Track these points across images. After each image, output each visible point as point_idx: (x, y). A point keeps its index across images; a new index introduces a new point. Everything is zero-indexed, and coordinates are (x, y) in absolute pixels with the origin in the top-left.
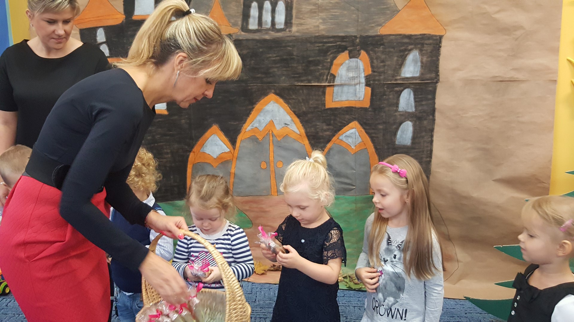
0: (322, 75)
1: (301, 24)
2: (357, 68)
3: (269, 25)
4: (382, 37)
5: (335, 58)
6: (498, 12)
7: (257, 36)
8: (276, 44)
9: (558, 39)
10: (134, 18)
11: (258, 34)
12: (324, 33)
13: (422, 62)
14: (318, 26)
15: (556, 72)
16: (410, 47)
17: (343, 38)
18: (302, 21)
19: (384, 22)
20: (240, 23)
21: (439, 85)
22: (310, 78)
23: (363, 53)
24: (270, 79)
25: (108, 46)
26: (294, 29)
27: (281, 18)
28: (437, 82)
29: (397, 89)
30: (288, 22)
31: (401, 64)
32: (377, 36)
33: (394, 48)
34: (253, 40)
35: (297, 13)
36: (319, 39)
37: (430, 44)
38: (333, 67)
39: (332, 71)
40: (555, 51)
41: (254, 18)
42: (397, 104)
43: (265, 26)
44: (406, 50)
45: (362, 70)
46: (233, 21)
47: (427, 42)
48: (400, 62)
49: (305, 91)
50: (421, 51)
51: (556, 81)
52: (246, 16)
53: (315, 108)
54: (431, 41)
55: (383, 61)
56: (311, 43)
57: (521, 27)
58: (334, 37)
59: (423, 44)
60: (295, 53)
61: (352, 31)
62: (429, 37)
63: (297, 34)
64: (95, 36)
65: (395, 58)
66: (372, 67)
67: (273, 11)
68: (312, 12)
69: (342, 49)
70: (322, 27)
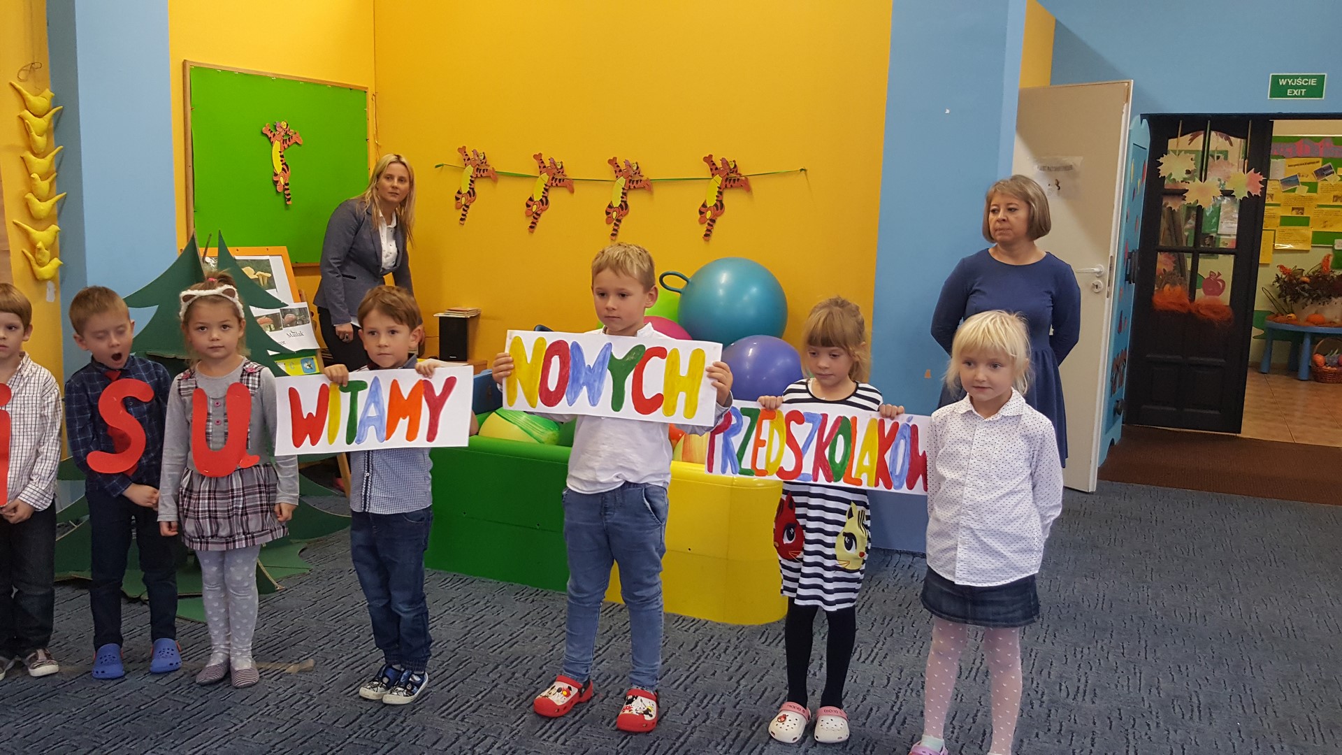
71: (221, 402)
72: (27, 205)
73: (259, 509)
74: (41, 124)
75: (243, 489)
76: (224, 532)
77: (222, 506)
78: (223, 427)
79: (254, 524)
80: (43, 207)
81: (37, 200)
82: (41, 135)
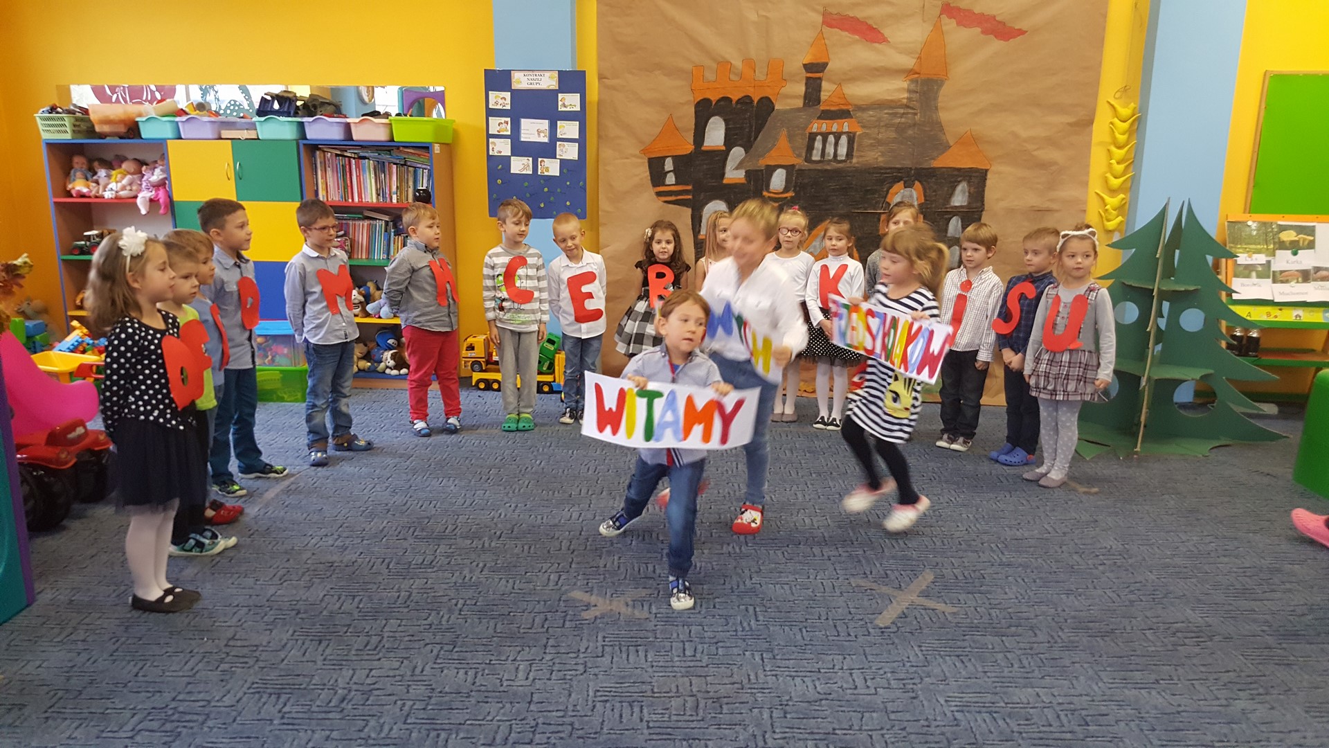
0: (876, 203)
1: (861, 156)
2: (911, 196)
3: (831, 157)
4: (934, 169)
5: (891, 187)
6: (1038, 149)
7: (819, 167)
8: (837, 173)
9: (1087, 173)
10: (703, 148)
11: (820, 164)
12: (882, 164)
13: (969, 193)
14: (877, 158)
15: (1085, 203)
16: (959, 179)
17: (899, 170)
18: (862, 154)
19: (938, 157)
20: (804, 154)
21: (984, 213)
22: (866, 205)
23: (917, 182)
24: (827, 207)
25: (675, 174)
26: (854, 160)
27: (843, 151)
28: (982, 211)
29: (946, 216)
30: (849, 154)
31: (951, 194)
32: (931, 168)
33: (945, 179)
34: (816, 170)
35: (858, 146)
36: (878, 170)
37: (977, 177)
38: (889, 195)
39: (887, 200)
40: (1085, 184)
41: (818, 150)
42: (946, 230)
43: (826, 158)
44: (956, 181)
45: (915, 198)
46: (797, 153)
47: (974, 174)
48: (950, 192)
49: (861, 218)
50: (969, 182)
51: (1085, 211)
52: (810, 148)
53: (871, 233)
54: (977, 174)
55: (935, 191)
56: (869, 173)
57: (1055, 163)
58: (891, 168)
59: (971, 176)
60: (854, 183)
61: (907, 163)
62: (977, 170)
63: (857, 165)
64: (664, 164)
65: (946, 189)
66: (925, 196)
67: (836, 144)
68: (871, 145)
69: (898, 180)
70: (880, 159)
71: (1068, 305)
72: (1106, 181)
73: (1076, 377)
74: (1126, 125)
75: (1070, 363)
76: (1050, 387)
77: (1055, 370)
78: (1066, 321)
79: (1071, 387)
80: (1116, 182)
81: (1113, 179)
82: (1123, 134)
